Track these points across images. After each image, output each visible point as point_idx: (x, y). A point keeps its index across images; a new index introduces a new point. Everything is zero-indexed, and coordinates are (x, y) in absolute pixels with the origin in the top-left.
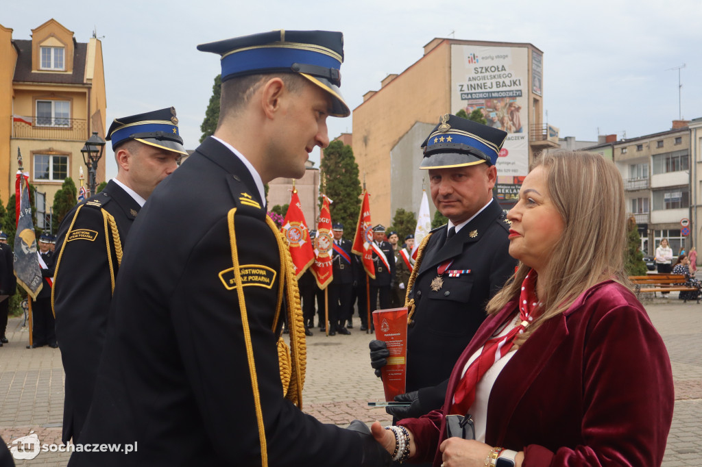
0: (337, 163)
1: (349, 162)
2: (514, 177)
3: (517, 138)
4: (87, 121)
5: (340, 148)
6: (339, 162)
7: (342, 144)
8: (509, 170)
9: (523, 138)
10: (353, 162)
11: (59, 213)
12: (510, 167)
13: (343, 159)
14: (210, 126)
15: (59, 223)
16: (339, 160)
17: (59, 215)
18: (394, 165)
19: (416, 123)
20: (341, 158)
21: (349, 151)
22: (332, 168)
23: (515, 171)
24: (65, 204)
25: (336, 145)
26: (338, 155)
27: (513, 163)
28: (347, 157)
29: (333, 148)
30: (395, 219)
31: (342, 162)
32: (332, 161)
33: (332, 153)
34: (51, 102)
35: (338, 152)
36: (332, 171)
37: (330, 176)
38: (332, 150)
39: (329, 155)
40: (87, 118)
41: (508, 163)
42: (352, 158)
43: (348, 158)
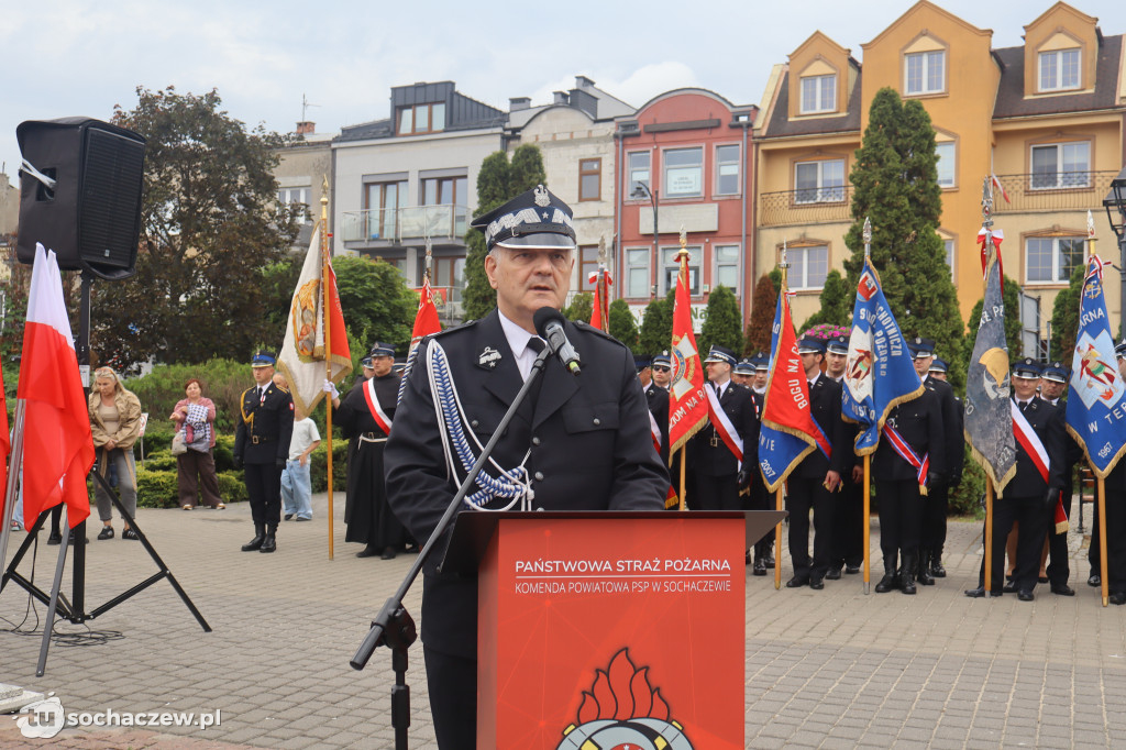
34: (1056, 147)
40: (1120, 167)
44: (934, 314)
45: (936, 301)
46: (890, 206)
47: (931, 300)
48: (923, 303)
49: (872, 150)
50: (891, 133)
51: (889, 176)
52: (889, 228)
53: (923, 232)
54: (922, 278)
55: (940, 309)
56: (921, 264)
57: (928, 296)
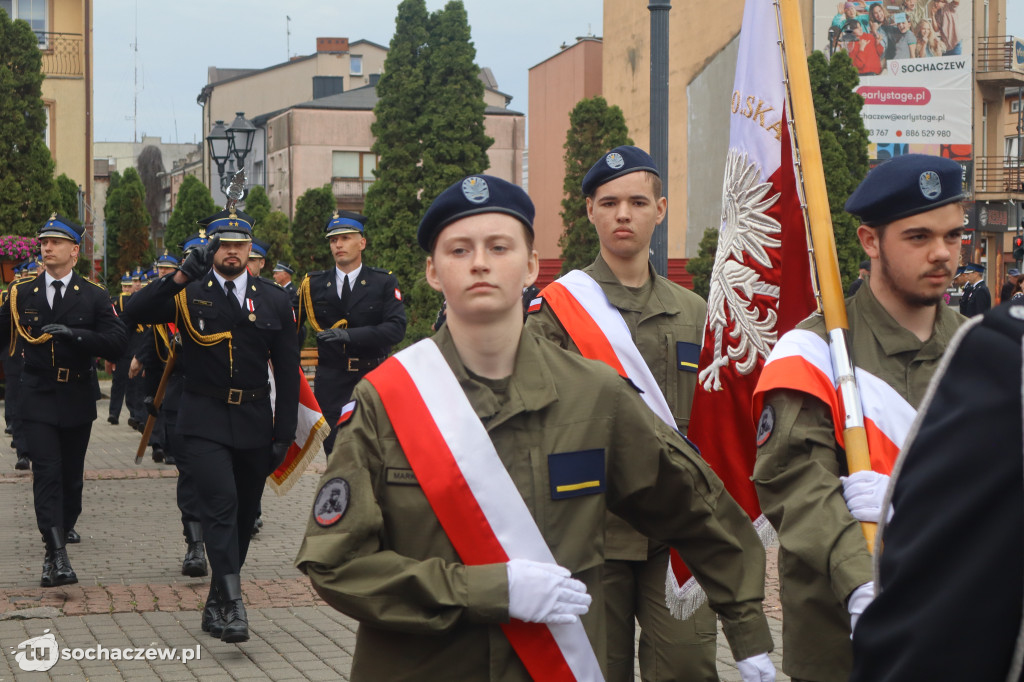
0: (594, 139)
1: (617, 138)
2: (943, 147)
3: (951, 66)
4: (83, 38)
5: (601, 111)
6: (601, 137)
7: (605, 103)
8: (932, 133)
9: (961, 65)
10: (624, 138)
11: (118, 230)
12: (935, 126)
13: (607, 131)
14: (391, 87)
15: (119, 247)
16: (599, 134)
17: (119, 234)
18: (693, 117)
20: (603, 130)
21: (617, 118)
22: (586, 147)
23: (944, 134)
24: (129, 214)
25: (594, 107)
26: (596, 125)
27: (940, 119)
28: (613, 128)
29: (588, 111)
30: (702, 245)
31: (606, 137)
32: (588, 134)
33: (587, 122)
35: (597, 118)
36: (587, 153)
37: (583, 162)
38: (587, 116)
39: (580, 124)
40: (82, 30)
41: (931, 118)
42: (623, 129)
43: (616, 130)
45: (51, 207)
46: (7, 119)
47: (46, 207)
48: (38, 208)
50: (5, 52)
51: (4, 92)
52: (8, 140)
53: (35, 144)
54: (37, 186)
56: (34, 173)
57: (42, 201)
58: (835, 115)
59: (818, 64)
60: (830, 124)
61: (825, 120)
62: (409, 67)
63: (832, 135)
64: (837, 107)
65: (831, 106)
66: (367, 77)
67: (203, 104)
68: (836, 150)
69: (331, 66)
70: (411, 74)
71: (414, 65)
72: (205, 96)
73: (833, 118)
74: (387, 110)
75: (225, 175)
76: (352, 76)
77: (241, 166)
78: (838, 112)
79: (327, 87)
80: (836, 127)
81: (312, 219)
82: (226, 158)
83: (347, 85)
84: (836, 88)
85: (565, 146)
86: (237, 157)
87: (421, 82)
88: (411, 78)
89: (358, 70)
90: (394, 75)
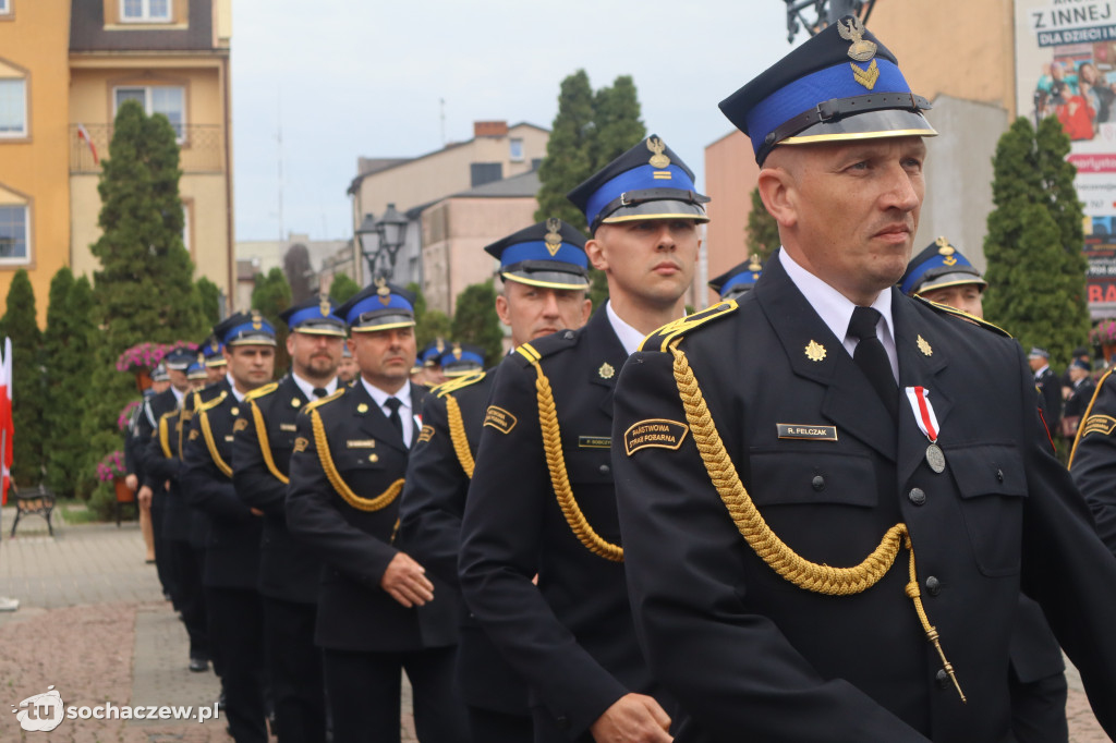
4: (222, 129)
14: (554, 171)
19: (938, 95)
34: (142, 92)
37: (767, 246)
40: (221, 121)
44: (187, 324)
45: (191, 313)
46: (144, 219)
47: (186, 313)
48: (177, 314)
49: (121, 163)
50: (141, 147)
51: (140, 189)
52: (144, 241)
53: (172, 245)
54: (176, 291)
55: (194, 321)
56: (173, 276)
57: (182, 306)
58: (1045, 185)
59: (1023, 130)
60: (1039, 196)
61: (1033, 191)
62: (573, 149)
63: (1043, 208)
64: (1048, 177)
65: (1040, 176)
66: (528, 162)
67: (352, 195)
68: (1049, 224)
69: (489, 152)
70: (574, 156)
71: (578, 145)
72: (355, 188)
73: (1041, 190)
74: (550, 196)
75: (377, 271)
76: (513, 163)
77: (393, 261)
78: (1048, 182)
79: (485, 174)
80: (1046, 200)
81: (473, 316)
82: (377, 254)
83: (507, 172)
84: (1044, 157)
85: (746, 229)
86: (389, 251)
87: (587, 165)
88: (576, 161)
89: (517, 153)
90: (558, 159)
